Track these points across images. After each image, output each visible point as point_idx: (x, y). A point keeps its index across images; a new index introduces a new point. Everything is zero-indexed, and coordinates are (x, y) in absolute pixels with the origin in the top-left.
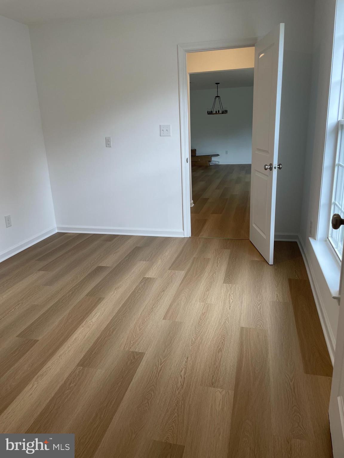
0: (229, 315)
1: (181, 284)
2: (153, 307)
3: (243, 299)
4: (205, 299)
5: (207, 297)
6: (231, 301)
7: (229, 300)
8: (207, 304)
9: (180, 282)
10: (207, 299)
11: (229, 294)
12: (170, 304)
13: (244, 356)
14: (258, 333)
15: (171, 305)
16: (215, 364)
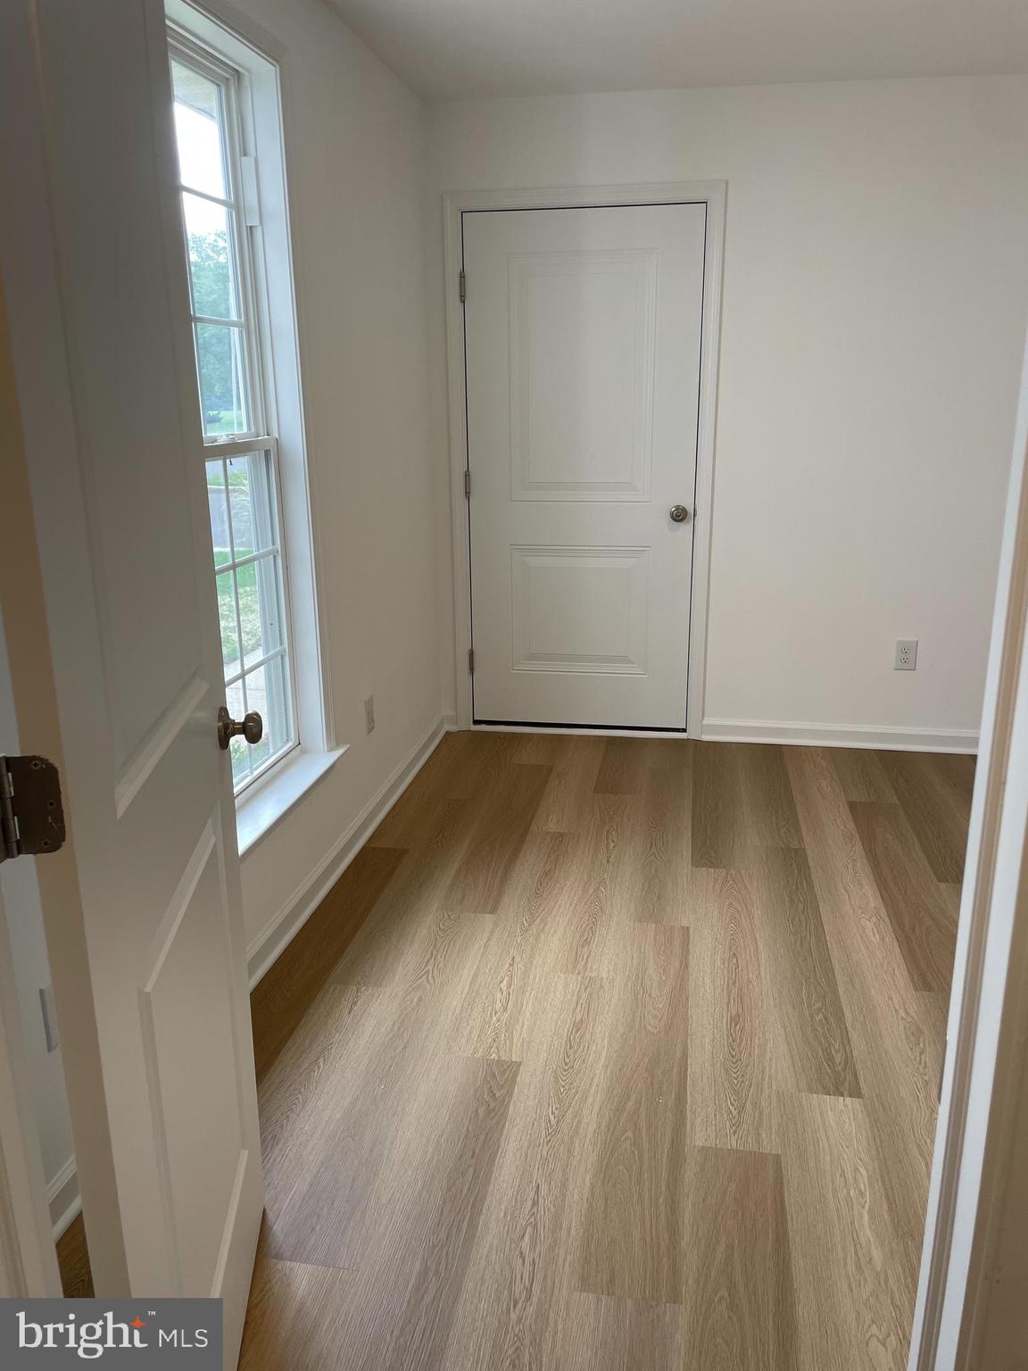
0: (519, 941)
1: (685, 1056)
2: (735, 961)
3: (466, 989)
4: (586, 989)
5: (579, 997)
6: (505, 982)
7: (509, 985)
8: (579, 973)
9: (694, 1068)
10: (579, 991)
11: (505, 1009)
12: (690, 970)
13: (502, 867)
14: (461, 904)
15: (685, 966)
16: (558, 856)
